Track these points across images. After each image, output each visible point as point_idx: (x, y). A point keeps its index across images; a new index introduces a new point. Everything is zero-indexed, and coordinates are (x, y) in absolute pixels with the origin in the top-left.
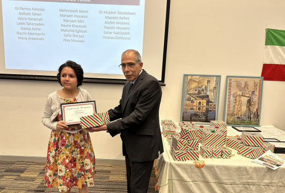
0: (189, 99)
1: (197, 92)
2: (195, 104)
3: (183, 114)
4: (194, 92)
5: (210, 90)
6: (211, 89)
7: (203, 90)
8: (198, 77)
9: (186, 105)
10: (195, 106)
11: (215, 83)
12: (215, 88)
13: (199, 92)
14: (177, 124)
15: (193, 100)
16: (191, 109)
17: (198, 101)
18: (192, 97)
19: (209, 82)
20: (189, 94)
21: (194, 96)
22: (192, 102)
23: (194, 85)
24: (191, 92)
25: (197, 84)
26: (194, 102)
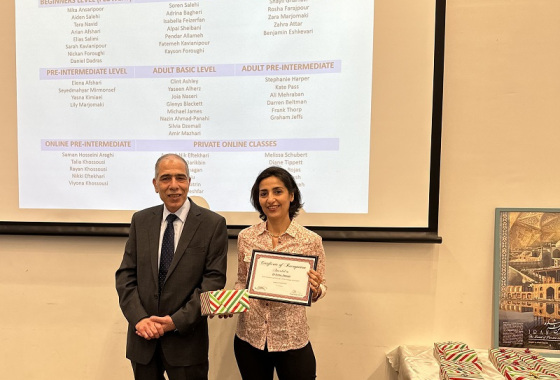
0: (516, 281)
1: (541, 257)
2: (535, 295)
3: (501, 324)
4: (531, 258)
8: (539, 215)
9: (509, 298)
10: (535, 300)
13: (547, 260)
14: (483, 355)
15: (528, 283)
16: (524, 310)
17: (546, 286)
18: (526, 273)
20: (514, 266)
21: (531, 271)
22: (527, 288)
23: (527, 240)
24: (521, 261)
25: (538, 235)
26: (531, 289)
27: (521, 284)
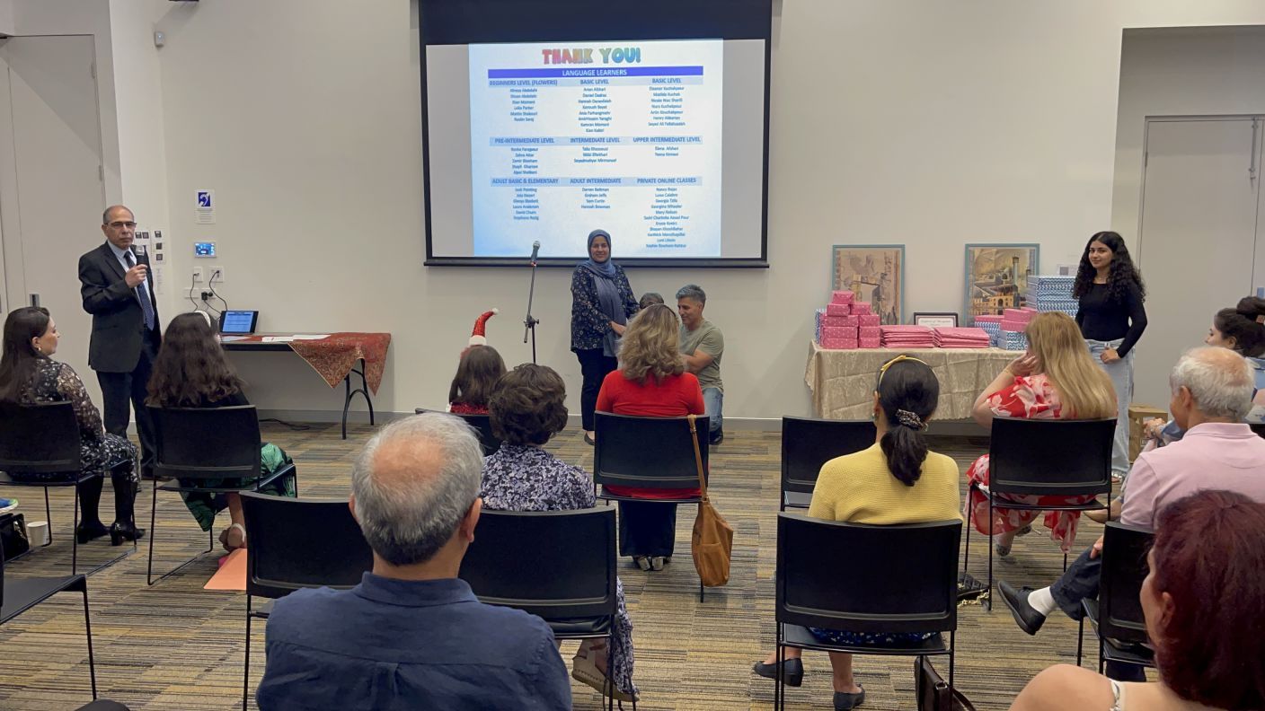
0: (978, 295)
1: (993, 280)
2: (991, 304)
4: (988, 280)
5: (1019, 277)
6: (1020, 274)
7: (1005, 277)
8: (995, 250)
9: (975, 307)
10: (991, 308)
11: (1028, 261)
12: (1029, 271)
13: (999, 281)
15: (986, 297)
17: (998, 298)
18: (985, 290)
19: (1016, 259)
20: (980, 286)
21: (988, 288)
22: (986, 299)
23: (987, 268)
24: (983, 282)
25: (993, 265)
26: (988, 300)
27: (981, 297)
